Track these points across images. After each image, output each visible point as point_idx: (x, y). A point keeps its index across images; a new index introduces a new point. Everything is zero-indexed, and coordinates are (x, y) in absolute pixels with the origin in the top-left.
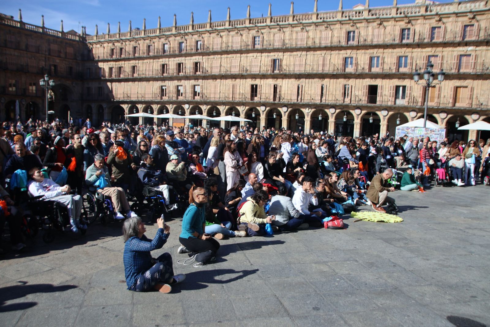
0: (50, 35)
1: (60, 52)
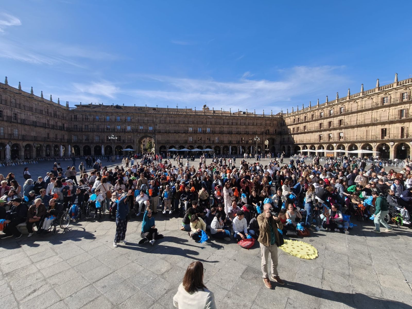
0: (266, 117)
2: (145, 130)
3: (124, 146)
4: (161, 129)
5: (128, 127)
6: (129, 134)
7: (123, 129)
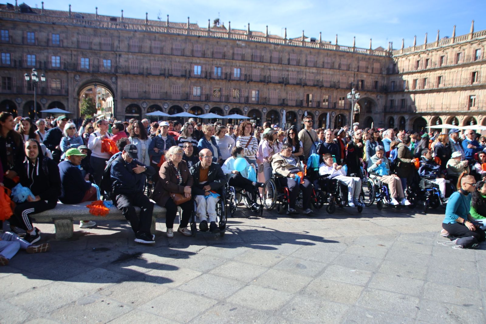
1: (367, 68)
2: (93, 67)
3: (44, 102)
4: (130, 66)
5: (53, 58)
6: (56, 74)
7: (43, 61)
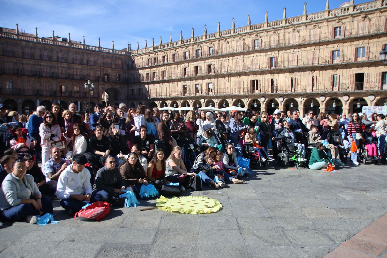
0: (104, 52)
1: (111, 64)
